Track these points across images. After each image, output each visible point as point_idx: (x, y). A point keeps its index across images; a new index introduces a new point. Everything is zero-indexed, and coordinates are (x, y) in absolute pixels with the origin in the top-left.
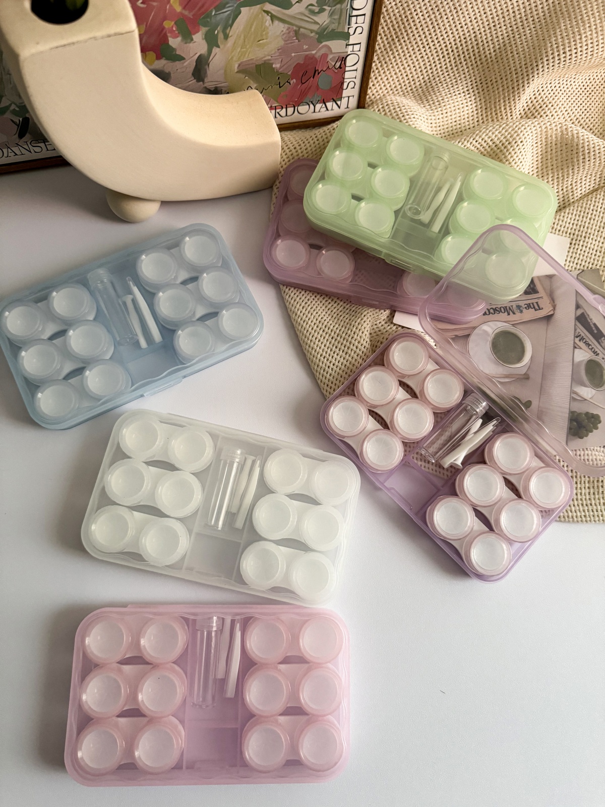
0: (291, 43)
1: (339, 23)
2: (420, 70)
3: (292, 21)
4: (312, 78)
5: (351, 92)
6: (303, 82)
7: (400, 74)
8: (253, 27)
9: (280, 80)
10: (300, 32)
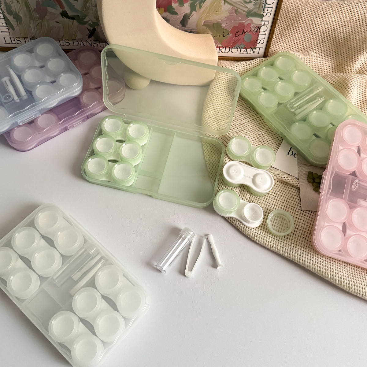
0: (232, 15)
1: (259, 9)
3: (235, 5)
4: (241, 35)
5: (261, 46)
6: (236, 36)
8: (215, 5)
9: (224, 33)
10: (238, 11)
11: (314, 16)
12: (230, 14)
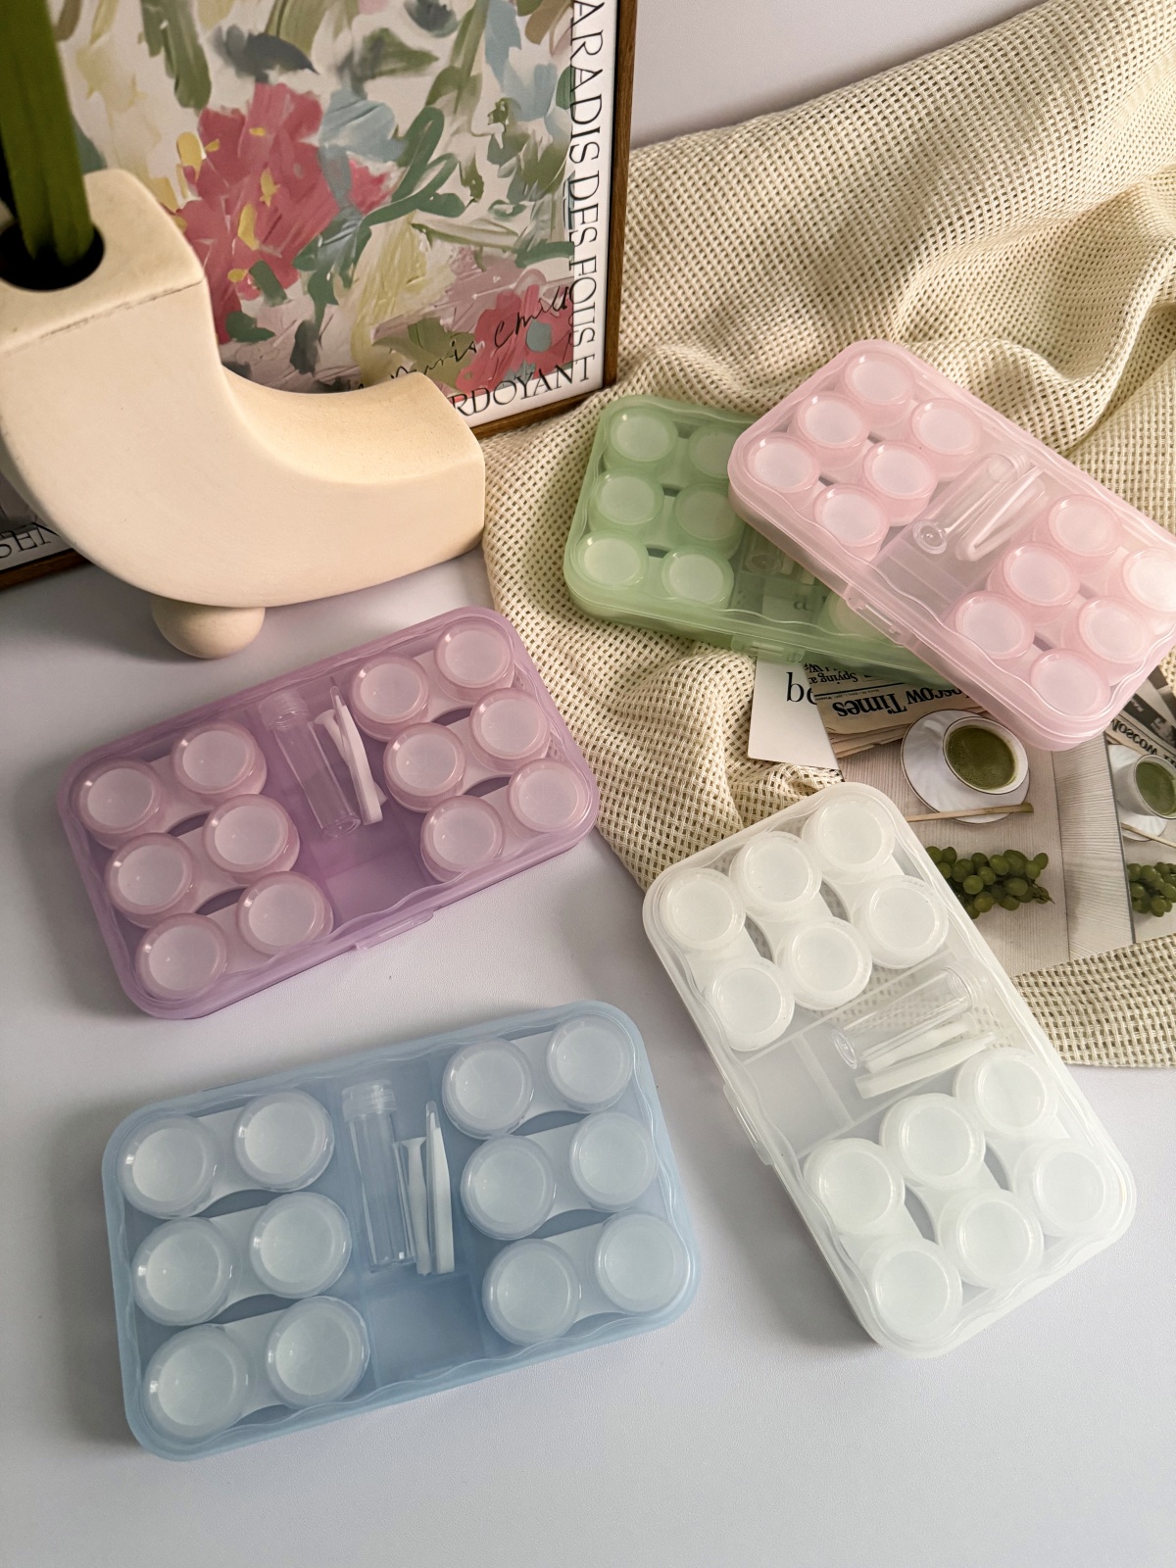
0: (467, 277)
1: (553, 228)
2: (701, 292)
3: (468, 236)
4: (514, 335)
5: (588, 350)
7: (666, 304)
8: (397, 256)
9: (457, 347)
10: (484, 254)
12: (458, 274)
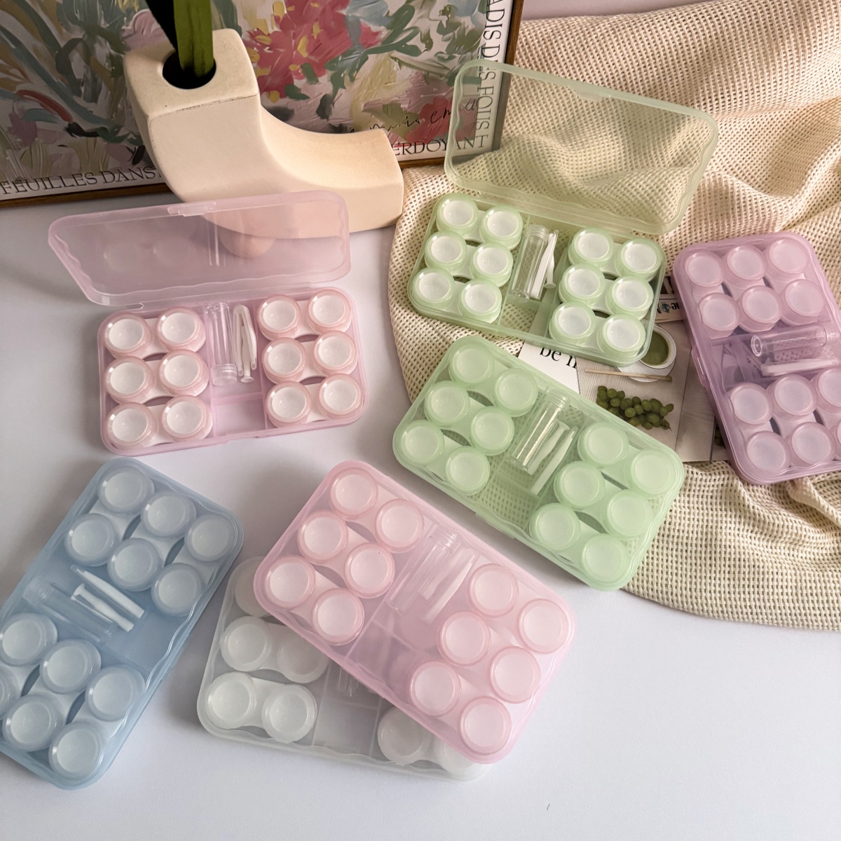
3: (421, 67)
4: (442, 118)
5: (484, 131)
6: (433, 121)
8: (381, 71)
9: (408, 119)
10: (430, 77)
11: (582, 53)
12: (414, 84)
